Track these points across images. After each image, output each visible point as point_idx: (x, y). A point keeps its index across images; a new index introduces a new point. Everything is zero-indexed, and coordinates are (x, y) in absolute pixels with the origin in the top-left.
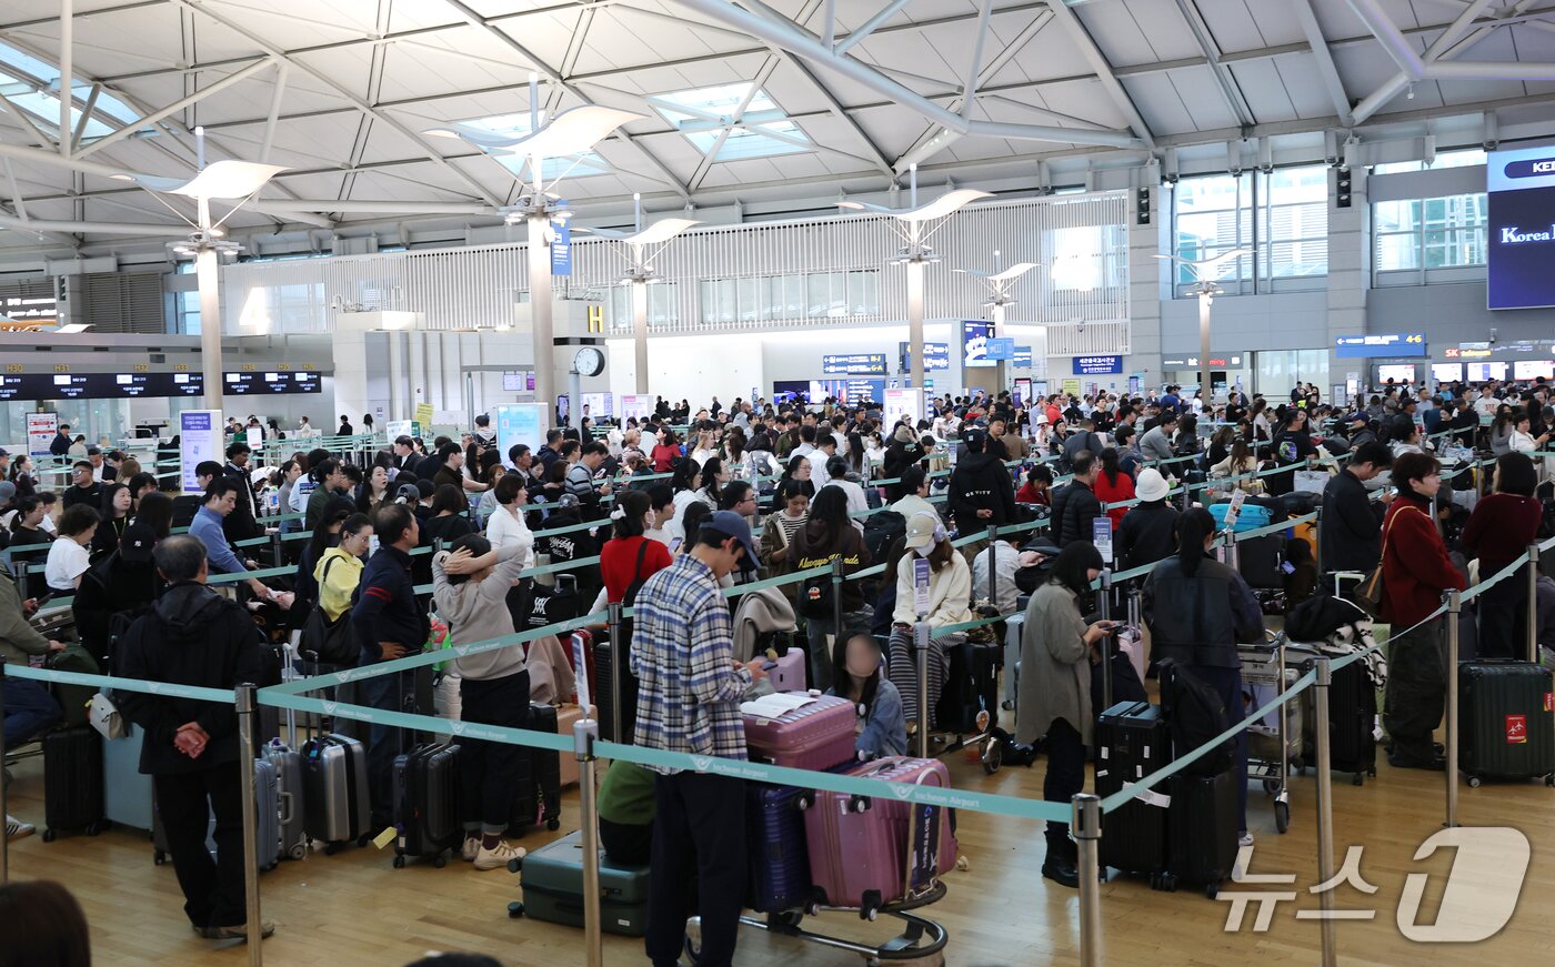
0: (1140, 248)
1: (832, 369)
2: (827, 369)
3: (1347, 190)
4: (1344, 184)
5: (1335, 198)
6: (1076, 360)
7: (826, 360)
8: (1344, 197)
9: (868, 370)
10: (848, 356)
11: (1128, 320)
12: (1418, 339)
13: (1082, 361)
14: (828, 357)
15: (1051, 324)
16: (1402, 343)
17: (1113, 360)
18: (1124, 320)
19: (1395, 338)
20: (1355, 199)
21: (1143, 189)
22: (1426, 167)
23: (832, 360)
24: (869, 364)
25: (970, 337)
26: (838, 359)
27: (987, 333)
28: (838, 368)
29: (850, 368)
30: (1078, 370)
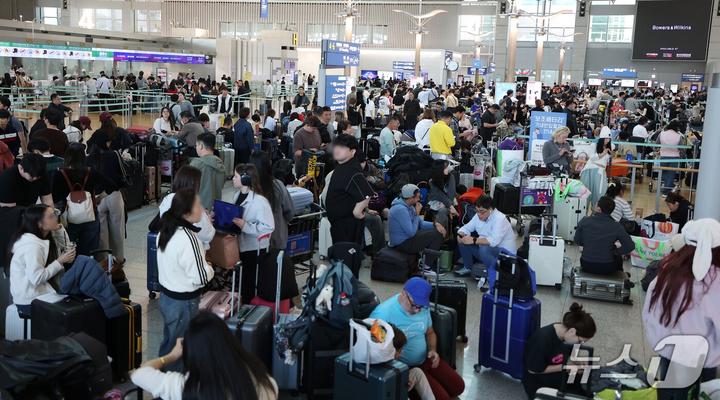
0: (500, 26)
1: (397, 67)
2: (394, 67)
3: (583, 10)
4: (583, 7)
5: (579, 13)
6: (469, 69)
7: (394, 63)
8: (582, 13)
9: (412, 68)
10: (404, 62)
11: (493, 54)
12: (634, 71)
13: (471, 69)
14: (395, 62)
15: (464, 54)
16: (628, 72)
17: (484, 70)
18: (491, 54)
19: (626, 70)
20: (587, 13)
21: (504, 2)
22: (611, 4)
23: (397, 64)
24: (413, 66)
25: (446, 58)
26: (400, 64)
27: (449, 56)
28: (399, 67)
29: (405, 68)
30: (469, 72)
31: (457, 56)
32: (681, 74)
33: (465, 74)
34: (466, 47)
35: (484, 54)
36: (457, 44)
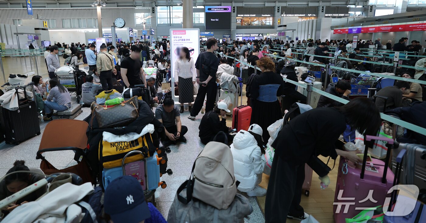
0: (153, 17)
2: (104, 36)
10: (108, 34)
14: (104, 34)
15: (138, 30)
17: (148, 36)
21: (153, 7)
22: (196, 8)
25: (130, 31)
26: (106, 35)
27: (132, 30)
28: (106, 36)
29: (109, 36)
30: (142, 38)
31: (135, 31)
32: (222, 35)
33: (140, 38)
34: (139, 27)
35: (147, 30)
36: (135, 26)
